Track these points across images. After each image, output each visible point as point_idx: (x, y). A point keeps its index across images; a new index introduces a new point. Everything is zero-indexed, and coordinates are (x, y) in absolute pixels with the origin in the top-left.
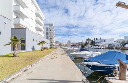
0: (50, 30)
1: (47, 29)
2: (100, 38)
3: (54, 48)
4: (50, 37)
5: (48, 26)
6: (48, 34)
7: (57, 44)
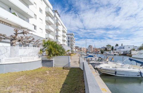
0: (71, 39)
1: (69, 38)
2: (122, 44)
3: (74, 53)
4: (71, 44)
5: (69, 36)
6: (69, 42)
7: (77, 50)
